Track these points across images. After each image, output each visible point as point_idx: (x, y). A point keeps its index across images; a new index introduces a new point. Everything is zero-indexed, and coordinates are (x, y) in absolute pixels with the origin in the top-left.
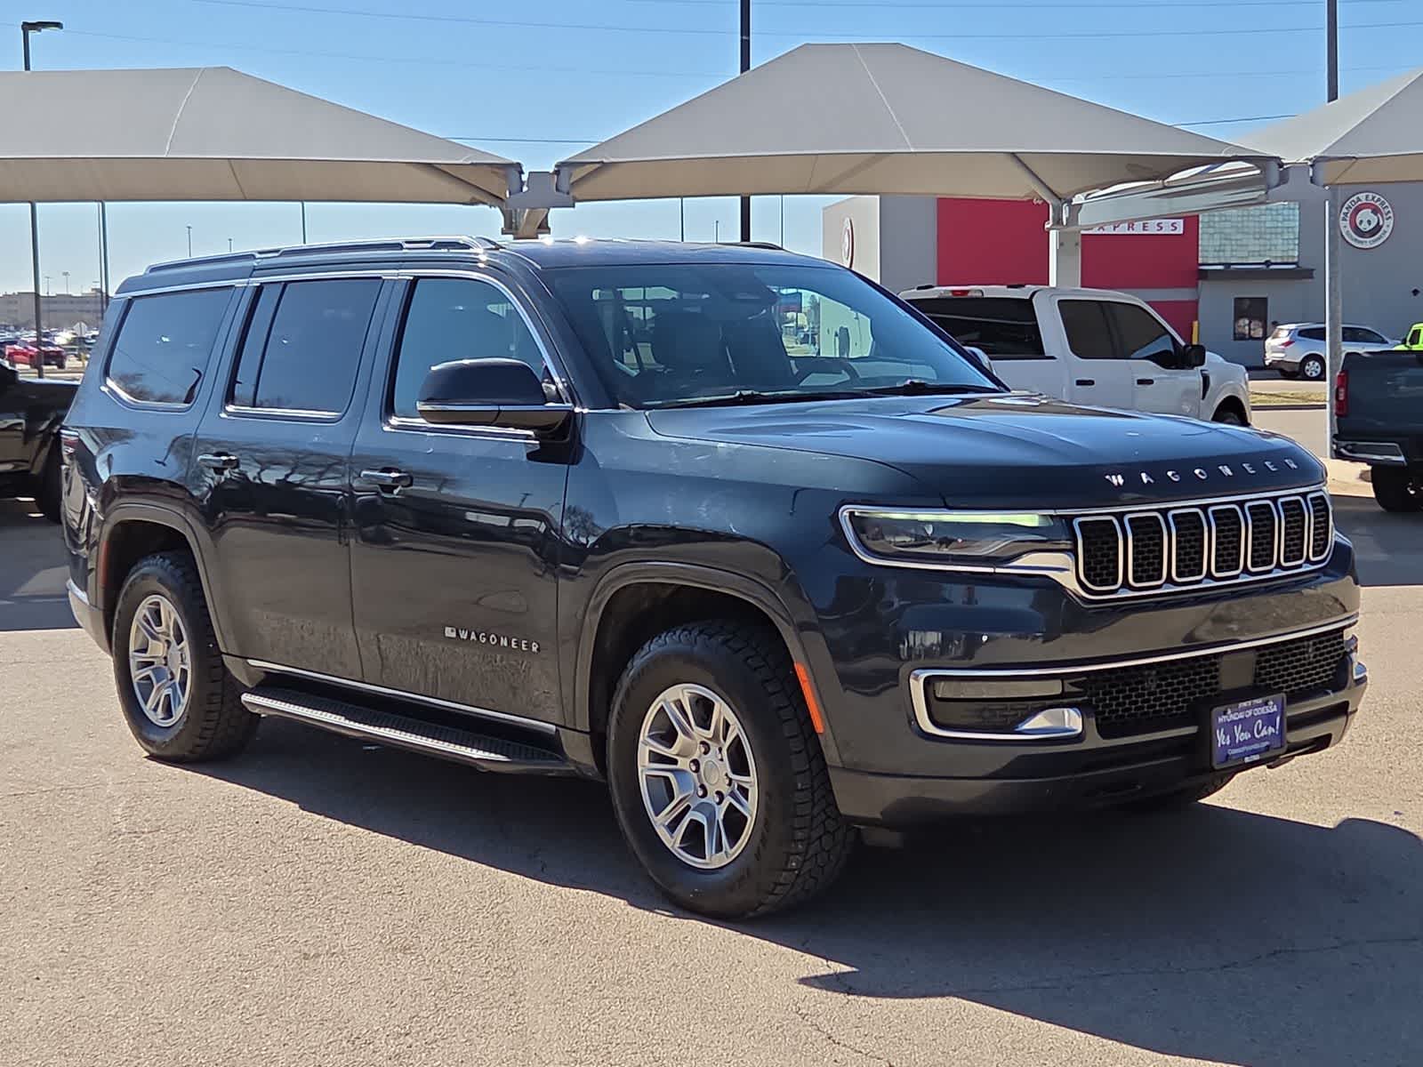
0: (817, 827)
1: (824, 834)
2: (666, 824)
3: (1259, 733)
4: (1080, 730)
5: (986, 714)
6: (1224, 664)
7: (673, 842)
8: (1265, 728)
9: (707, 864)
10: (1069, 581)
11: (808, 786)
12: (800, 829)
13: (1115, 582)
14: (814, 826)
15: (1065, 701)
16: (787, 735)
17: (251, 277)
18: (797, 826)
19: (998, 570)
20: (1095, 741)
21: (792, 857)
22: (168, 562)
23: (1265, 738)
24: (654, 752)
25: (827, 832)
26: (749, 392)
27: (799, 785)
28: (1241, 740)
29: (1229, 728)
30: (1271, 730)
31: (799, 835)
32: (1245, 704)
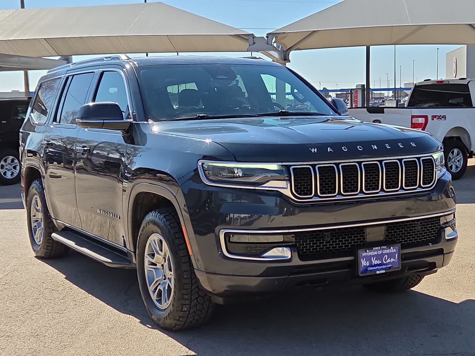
0: (194, 294)
1: (199, 297)
2: (153, 290)
3: (385, 261)
4: (290, 257)
5: (249, 249)
6: (368, 230)
7: (154, 297)
8: (389, 259)
9: (162, 307)
10: (287, 192)
11: (190, 277)
12: (186, 294)
13: (311, 194)
14: (193, 293)
15: (283, 244)
16: (181, 255)
17: (66, 74)
18: (185, 293)
19: (257, 188)
20: (297, 262)
21: (184, 306)
22: (38, 182)
23: (390, 263)
24: (149, 261)
25: (199, 296)
26: (202, 115)
27: (185, 276)
28: (375, 264)
29: (368, 258)
30: (392, 260)
31: (186, 297)
32: (377, 248)
